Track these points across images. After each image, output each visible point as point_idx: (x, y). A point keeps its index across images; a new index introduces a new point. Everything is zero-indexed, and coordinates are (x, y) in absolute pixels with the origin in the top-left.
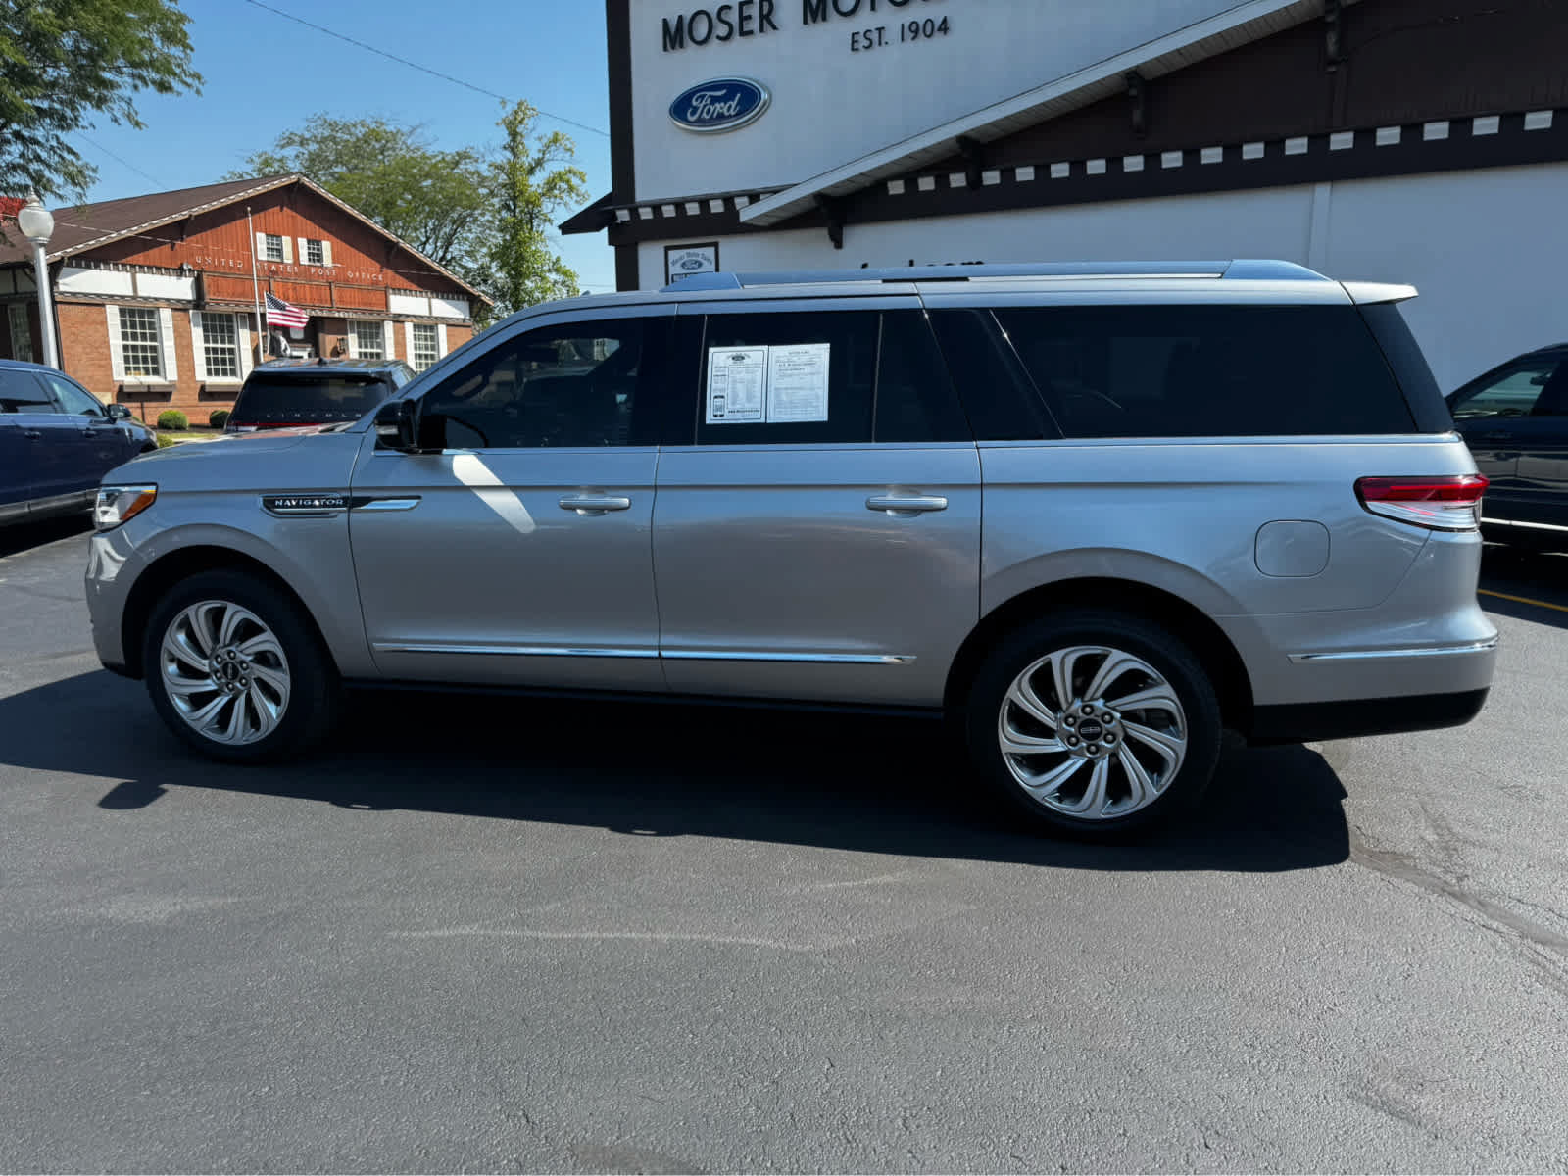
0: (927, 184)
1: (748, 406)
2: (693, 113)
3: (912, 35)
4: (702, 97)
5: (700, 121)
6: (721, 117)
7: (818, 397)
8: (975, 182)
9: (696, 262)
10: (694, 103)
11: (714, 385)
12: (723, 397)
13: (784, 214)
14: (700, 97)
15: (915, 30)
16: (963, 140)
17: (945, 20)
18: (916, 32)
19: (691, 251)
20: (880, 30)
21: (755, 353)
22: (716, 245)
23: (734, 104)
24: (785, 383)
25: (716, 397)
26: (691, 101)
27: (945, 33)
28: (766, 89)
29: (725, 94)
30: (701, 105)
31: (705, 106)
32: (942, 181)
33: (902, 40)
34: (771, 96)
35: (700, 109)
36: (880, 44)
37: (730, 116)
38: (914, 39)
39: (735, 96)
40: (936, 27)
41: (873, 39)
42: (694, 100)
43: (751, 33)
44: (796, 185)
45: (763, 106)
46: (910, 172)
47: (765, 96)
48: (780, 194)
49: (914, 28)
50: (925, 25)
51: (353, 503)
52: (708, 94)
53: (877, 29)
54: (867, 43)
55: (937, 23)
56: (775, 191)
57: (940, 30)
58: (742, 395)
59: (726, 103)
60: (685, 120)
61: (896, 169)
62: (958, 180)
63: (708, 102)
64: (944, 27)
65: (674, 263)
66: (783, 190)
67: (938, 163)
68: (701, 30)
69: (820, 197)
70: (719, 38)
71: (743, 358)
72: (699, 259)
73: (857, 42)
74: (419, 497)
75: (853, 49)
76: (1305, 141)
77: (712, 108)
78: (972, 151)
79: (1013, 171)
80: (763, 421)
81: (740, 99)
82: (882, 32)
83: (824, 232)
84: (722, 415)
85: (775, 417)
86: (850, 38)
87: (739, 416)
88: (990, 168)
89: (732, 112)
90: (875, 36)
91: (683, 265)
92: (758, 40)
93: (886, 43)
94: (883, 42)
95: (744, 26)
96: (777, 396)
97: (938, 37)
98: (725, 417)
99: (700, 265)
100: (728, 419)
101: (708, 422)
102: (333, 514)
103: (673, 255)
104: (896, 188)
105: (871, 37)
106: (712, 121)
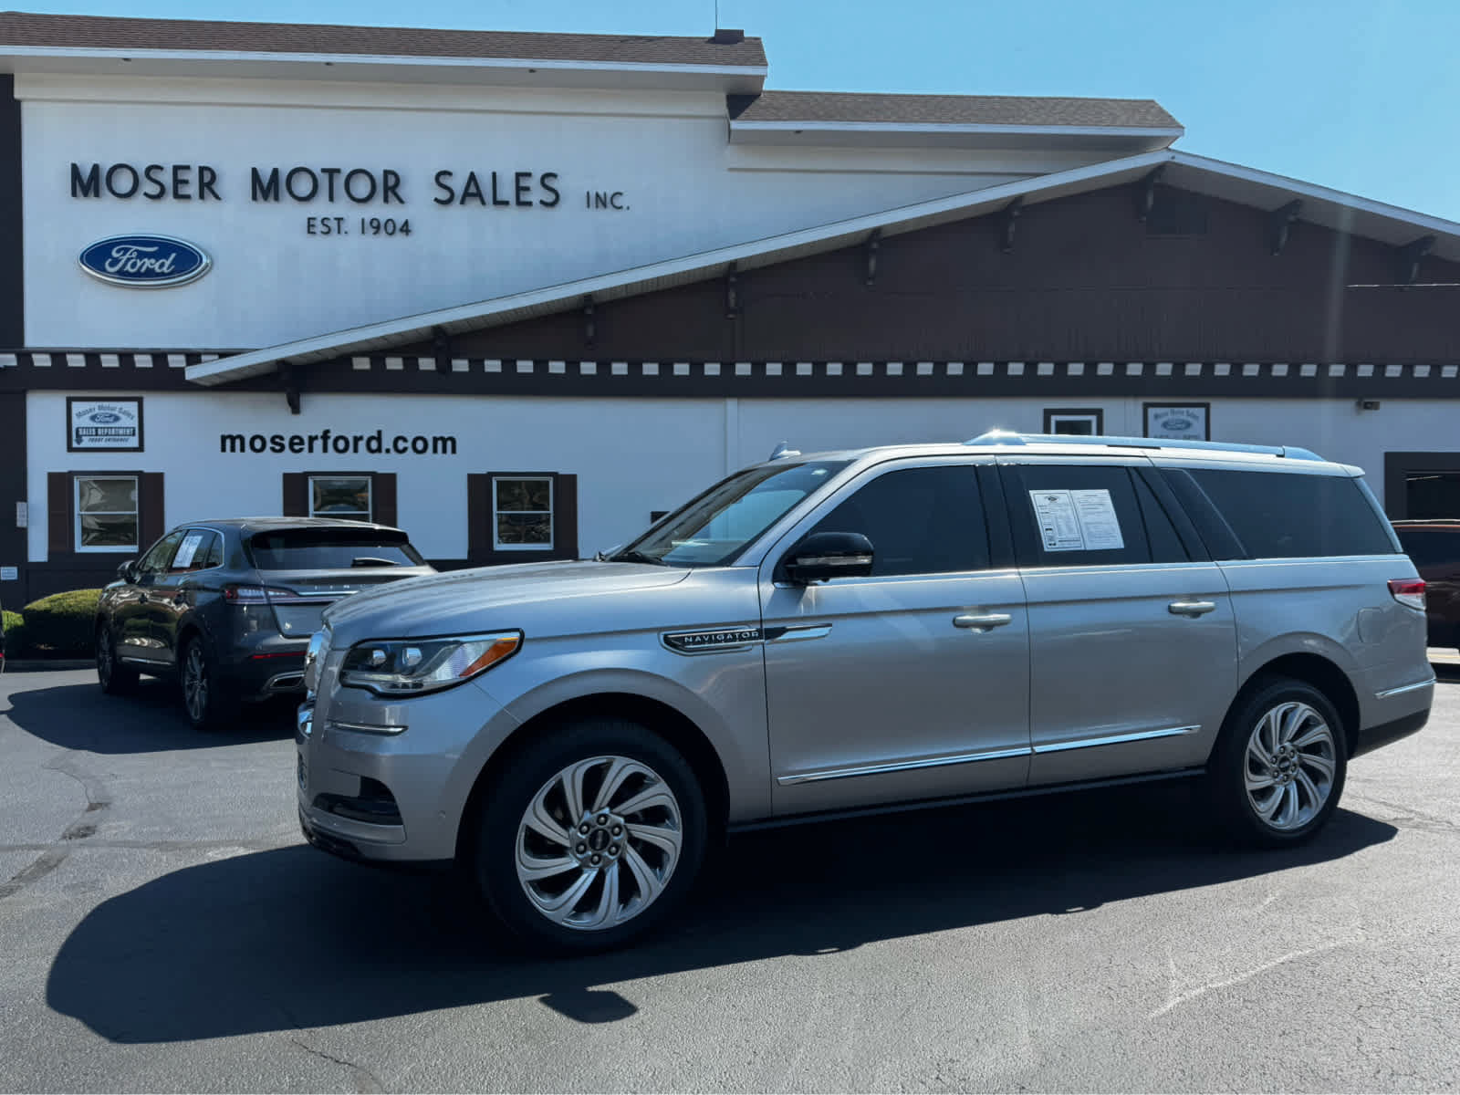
0: (394, 364)
1: (1071, 536)
2: (112, 265)
3: (375, 230)
4: (126, 250)
5: (122, 274)
6: (150, 274)
7: (1113, 530)
8: (444, 367)
9: (111, 416)
10: (114, 254)
11: (1043, 521)
12: (1051, 529)
13: (234, 377)
14: (123, 249)
15: (376, 226)
16: (438, 330)
17: (406, 223)
18: (378, 228)
19: (106, 404)
20: (339, 220)
21: (1063, 495)
22: (140, 401)
23: (168, 263)
24: (1089, 519)
25: (1047, 529)
26: (111, 252)
27: (407, 234)
28: (208, 256)
29: (155, 252)
30: (125, 258)
31: (129, 259)
32: (410, 362)
33: (363, 232)
34: (212, 263)
35: (123, 261)
36: (339, 232)
37: (163, 274)
38: (375, 233)
39: (170, 255)
40: (398, 226)
41: (332, 227)
42: (116, 249)
43: (188, 197)
44: (257, 350)
45: (203, 270)
46: (378, 352)
47: (205, 260)
48: (240, 356)
49: (375, 224)
50: (386, 224)
51: (772, 634)
52: (135, 248)
53: (336, 219)
54: (325, 230)
55: (399, 224)
56: (223, 355)
57: (401, 230)
58: (1064, 528)
59: (157, 261)
60: (102, 270)
61: (365, 347)
62: (427, 364)
63: (134, 256)
64: (406, 229)
65: (79, 415)
66: (240, 353)
67: (410, 347)
68: (123, 182)
69: (283, 364)
70: (146, 194)
71: (1055, 499)
72: (116, 412)
73: (313, 226)
74: (830, 625)
75: (309, 232)
76: (718, 366)
77: (139, 264)
78: (442, 341)
79: (481, 362)
80: (1083, 548)
81: (174, 259)
82: (341, 222)
83: (281, 399)
84: (1055, 544)
85: (1090, 547)
86: (306, 221)
87: (1066, 545)
88: (459, 357)
89: (165, 269)
90: (333, 224)
91: (93, 418)
92: (196, 206)
93: (346, 233)
94: (342, 231)
95: (179, 190)
96: (1088, 529)
97: (399, 237)
98: (1057, 546)
99: (117, 419)
100: (1059, 547)
101: (1046, 550)
102: (746, 648)
103: (77, 407)
104: (362, 364)
105: (329, 225)
106: (138, 275)
